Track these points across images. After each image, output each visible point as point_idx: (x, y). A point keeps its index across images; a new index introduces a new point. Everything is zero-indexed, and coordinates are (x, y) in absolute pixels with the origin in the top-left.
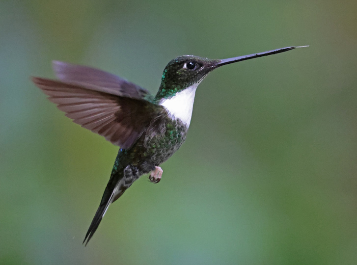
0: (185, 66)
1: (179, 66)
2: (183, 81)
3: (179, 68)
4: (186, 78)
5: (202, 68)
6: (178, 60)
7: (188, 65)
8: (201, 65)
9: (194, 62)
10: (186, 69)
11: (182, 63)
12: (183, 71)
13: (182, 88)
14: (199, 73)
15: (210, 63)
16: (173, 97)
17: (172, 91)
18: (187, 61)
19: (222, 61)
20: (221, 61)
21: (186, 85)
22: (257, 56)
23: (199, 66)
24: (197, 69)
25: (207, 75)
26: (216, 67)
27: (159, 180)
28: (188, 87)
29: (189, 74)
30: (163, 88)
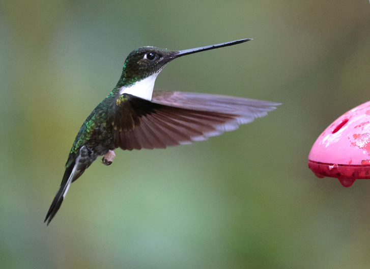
0: (145, 57)
1: (139, 57)
2: (143, 71)
3: (139, 59)
4: (146, 68)
5: (162, 59)
6: (139, 51)
7: (148, 56)
8: (161, 56)
9: (153, 52)
10: (146, 60)
11: (142, 54)
12: (144, 61)
13: (142, 77)
14: (159, 63)
15: (169, 54)
16: (133, 86)
17: (133, 80)
18: (147, 52)
19: (181, 52)
20: (179, 53)
21: (146, 74)
22: (214, 48)
23: (158, 57)
24: (156, 60)
25: (165, 65)
26: (175, 58)
27: (110, 163)
28: (148, 76)
29: (149, 64)
30: (124, 77)
